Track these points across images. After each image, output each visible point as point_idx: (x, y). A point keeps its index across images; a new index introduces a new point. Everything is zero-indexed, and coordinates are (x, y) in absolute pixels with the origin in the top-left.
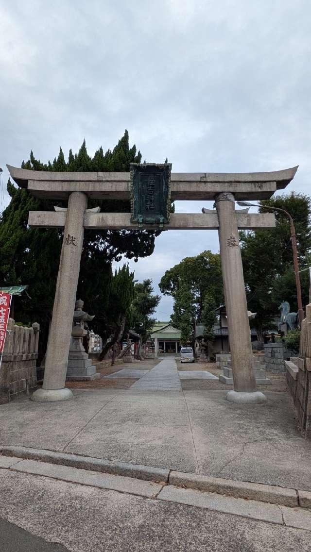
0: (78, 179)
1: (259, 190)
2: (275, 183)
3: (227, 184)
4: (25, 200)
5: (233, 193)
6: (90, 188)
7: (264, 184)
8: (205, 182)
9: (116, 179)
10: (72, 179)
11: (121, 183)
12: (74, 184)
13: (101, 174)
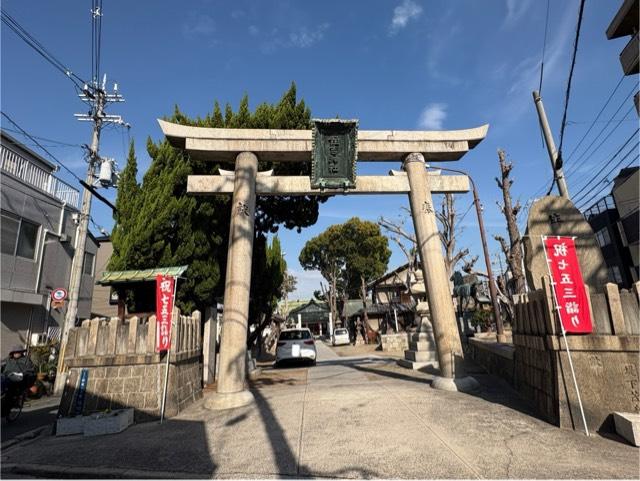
0: (248, 137)
1: (451, 150)
2: (466, 143)
3: (416, 143)
4: (173, 162)
5: (423, 154)
6: (262, 147)
7: (455, 144)
8: (393, 141)
9: (292, 137)
10: (240, 137)
11: (298, 142)
12: (243, 142)
13: (274, 131)
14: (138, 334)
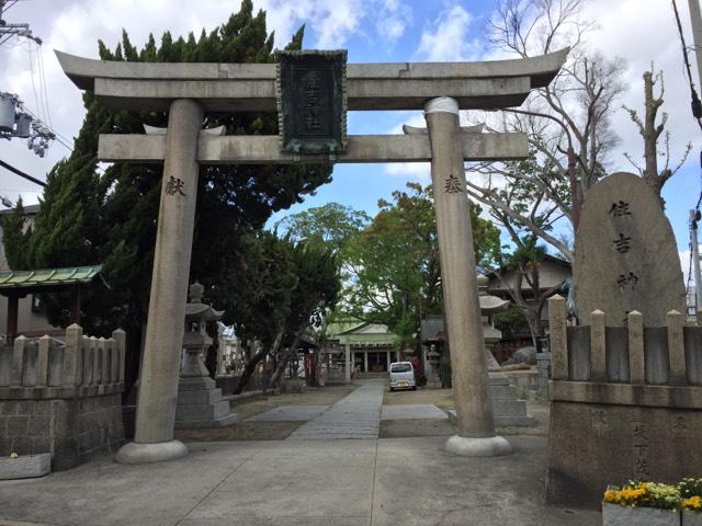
0: (185, 75)
1: (501, 92)
2: (528, 79)
5: (457, 98)
6: (205, 92)
7: (509, 82)
8: (407, 79)
9: (250, 76)
10: (173, 76)
11: (260, 83)
12: (178, 84)
13: (225, 66)
14: (25, 361)
